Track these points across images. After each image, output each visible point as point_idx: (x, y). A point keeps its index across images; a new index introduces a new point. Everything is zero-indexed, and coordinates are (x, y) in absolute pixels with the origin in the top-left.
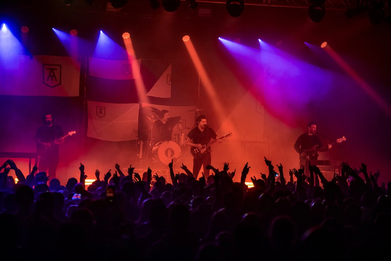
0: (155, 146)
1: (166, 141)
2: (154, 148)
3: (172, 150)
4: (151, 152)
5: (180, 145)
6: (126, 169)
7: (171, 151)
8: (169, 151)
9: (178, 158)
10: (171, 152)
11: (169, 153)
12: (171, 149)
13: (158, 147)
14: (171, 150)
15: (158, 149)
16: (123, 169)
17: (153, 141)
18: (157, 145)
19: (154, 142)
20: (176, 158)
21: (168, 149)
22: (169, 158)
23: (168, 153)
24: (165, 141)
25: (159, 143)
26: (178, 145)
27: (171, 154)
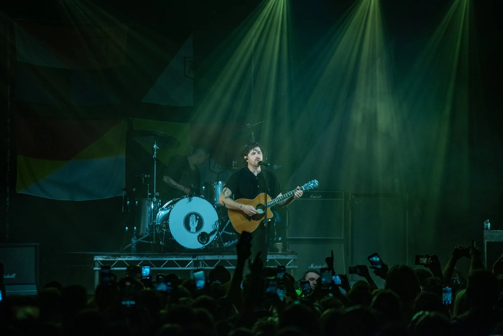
0: (163, 209)
1: (186, 197)
2: (161, 213)
3: (199, 216)
4: (155, 221)
5: (216, 205)
6: (101, 259)
7: (196, 219)
8: (193, 218)
9: (212, 233)
10: (197, 221)
11: (193, 223)
12: (197, 215)
13: (169, 210)
14: (196, 217)
15: (169, 214)
16: (95, 259)
17: (157, 197)
18: (167, 207)
19: (160, 201)
20: (208, 232)
21: (190, 215)
22: (193, 233)
23: (191, 223)
24: (184, 198)
25: (171, 201)
26: (211, 206)
27: (196, 225)
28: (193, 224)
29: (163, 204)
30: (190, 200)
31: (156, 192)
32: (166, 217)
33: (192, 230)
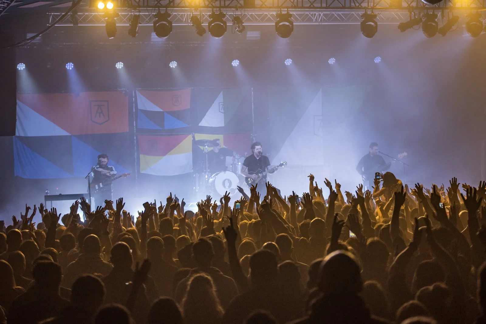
0: (212, 178)
2: (211, 180)
3: (230, 181)
4: (208, 184)
5: (237, 175)
7: (228, 182)
8: (226, 181)
12: (228, 180)
15: (215, 180)
18: (214, 177)
23: (226, 184)
25: (215, 174)
26: (235, 175)
27: (228, 184)
28: (227, 184)
29: (211, 175)
30: (225, 173)
31: (208, 169)
32: (214, 181)
33: (226, 188)
